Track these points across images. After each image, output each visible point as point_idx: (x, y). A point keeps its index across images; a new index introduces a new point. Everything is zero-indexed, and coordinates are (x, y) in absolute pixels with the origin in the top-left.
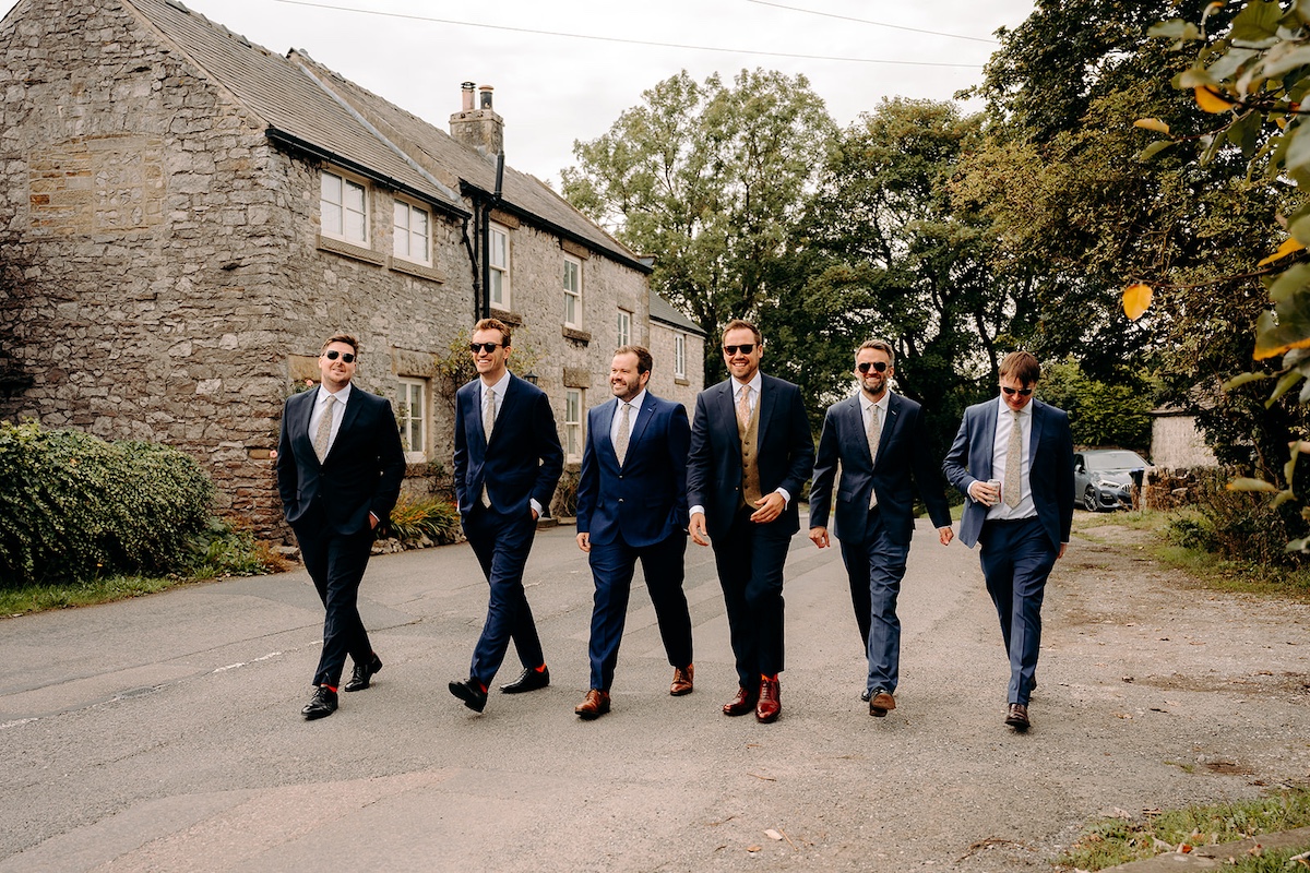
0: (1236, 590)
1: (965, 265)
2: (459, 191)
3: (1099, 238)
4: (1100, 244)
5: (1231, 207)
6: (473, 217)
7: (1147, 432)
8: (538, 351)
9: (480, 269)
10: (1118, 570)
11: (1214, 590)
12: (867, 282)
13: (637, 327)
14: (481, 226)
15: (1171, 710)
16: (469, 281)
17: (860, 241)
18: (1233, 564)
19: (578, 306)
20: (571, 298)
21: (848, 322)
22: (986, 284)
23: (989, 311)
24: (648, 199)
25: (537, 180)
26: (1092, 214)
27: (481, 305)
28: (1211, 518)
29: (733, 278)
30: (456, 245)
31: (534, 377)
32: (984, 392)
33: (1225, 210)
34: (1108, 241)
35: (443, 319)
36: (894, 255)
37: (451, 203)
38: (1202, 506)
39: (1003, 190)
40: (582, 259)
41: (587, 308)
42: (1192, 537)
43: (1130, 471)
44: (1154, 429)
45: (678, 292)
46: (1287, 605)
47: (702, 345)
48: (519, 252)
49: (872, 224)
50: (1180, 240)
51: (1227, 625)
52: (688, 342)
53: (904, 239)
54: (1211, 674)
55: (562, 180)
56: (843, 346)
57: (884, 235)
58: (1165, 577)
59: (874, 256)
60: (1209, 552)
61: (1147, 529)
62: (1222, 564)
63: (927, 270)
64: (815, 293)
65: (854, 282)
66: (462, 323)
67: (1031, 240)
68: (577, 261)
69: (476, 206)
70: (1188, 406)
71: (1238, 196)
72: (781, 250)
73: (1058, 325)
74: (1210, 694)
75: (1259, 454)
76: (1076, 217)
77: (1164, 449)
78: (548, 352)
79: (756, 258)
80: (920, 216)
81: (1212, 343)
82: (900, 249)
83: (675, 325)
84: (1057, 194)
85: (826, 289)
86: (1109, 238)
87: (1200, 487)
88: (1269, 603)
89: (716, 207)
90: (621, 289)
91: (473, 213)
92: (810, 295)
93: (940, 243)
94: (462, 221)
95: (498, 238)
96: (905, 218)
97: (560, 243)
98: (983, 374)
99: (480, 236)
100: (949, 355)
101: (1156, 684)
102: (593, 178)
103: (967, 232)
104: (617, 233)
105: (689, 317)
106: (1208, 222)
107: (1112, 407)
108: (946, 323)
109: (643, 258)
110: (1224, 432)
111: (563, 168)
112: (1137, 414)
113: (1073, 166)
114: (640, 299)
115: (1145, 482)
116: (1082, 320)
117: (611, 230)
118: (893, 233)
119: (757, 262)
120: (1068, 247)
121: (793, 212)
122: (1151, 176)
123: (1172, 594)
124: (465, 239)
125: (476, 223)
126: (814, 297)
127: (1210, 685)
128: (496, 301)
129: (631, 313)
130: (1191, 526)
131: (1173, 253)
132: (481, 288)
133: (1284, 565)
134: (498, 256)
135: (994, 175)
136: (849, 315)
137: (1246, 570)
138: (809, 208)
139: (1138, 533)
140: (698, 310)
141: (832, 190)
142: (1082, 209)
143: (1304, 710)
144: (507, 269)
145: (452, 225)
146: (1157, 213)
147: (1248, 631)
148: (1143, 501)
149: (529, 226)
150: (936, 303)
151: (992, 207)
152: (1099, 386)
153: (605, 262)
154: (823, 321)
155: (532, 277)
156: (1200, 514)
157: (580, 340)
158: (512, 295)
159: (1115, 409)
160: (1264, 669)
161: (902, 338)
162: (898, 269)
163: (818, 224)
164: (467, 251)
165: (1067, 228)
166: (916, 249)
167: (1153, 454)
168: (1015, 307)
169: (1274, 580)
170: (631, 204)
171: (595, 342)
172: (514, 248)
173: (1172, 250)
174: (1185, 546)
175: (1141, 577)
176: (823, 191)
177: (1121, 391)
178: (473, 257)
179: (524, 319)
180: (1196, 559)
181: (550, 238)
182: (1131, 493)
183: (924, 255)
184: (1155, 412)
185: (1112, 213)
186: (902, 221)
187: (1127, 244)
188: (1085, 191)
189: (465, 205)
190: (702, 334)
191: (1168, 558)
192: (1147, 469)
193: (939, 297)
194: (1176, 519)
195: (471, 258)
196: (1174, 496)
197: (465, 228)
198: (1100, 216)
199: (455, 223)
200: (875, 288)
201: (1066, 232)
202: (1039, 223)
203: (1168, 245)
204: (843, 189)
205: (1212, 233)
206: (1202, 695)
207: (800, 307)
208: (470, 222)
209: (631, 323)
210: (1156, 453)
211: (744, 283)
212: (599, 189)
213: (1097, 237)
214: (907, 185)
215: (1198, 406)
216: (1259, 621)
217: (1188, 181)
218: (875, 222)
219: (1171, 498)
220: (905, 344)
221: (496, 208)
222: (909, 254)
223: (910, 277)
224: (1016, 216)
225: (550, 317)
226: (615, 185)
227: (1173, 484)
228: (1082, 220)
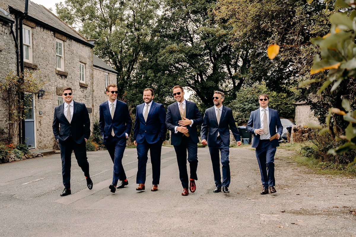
0: (326, 174)
1: (222, 45)
2: (9, 11)
3: (272, 34)
4: (273, 36)
5: (322, 21)
6: (15, 23)
7: (293, 111)
8: (45, 80)
9: (19, 45)
10: (281, 167)
11: (318, 174)
12: (184, 52)
13: (88, 70)
14: (19, 27)
15: (299, 223)
16: (14, 50)
17: (180, 35)
18: (325, 163)
19: (62, 61)
20: (59, 58)
21: (176, 68)
22: (231, 53)
23: (232, 63)
24: (93, 16)
25: (44, 8)
26: (269, 24)
27: (19, 60)
28: (317, 146)
29: (129, 50)
30: (8, 35)
31: (43, 91)
32: (231, 96)
33: (320, 22)
34: (276, 35)
35: (2, 66)
36: (194, 40)
37: (5, 16)
38: (314, 140)
39: (235, 14)
40: (64, 41)
41: (66, 62)
42: (309, 153)
43: (287, 127)
44: (296, 110)
45: (106, 56)
46: (345, 179)
47: (116, 77)
48: (36, 38)
49: (185, 28)
50: (303, 35)
51: (322, 188)
52: (110, 76)
53: (198, 34)
54: (315, 208)
55: (56, 8)
56: (174, 78)
57: (190, 33)
58: (299, 169)
59: (187, 41)
60: (316, 159)
61: (293, 150)
62: (321, 163)
63: (207, 47)
64: (163, 56)
65: (178, 51)
66: (11, 68)
67: (246, 34)
68: (62, 42)
69: (16, 18)
70: (307, 100)
71: (325, 17)
72: (148, 38)
73: (257, 69)
74: (314, 216)
75: (335, 120)
76: (263, 25)
77: (299, 118)
78: (49, 80)
79: (138, 41)
80: (204, 25)
81: (316, 76)
82: (196, 38)
83: (104, 69)
84: (256, 15)
85: (167, 55)
86: (276, 34)
87: (313, 133)
88: (338, 179)
89: (122, 20)
90: (81, 54)
91: (15, 21)
92: (160, 57)
93: (213, 36)
94: (10, 24)
95: (27, 32)
96: (198, 25)
97: (54, 34)
98: (230, 89)
99: (19, 31)
100: (217, 81)
101: (294, 213)
102: (70, 8)
103: (223, 32)
104: (79, 30)
105: (111, 66)
106: (314, 27)
107: (280, 102)
108: (215, 68)
109: (90, 41)
110: (321, 111)
111: (57, 3)
112: (289, 104)
113: (262, 4)
114: (89, 58)
115: (292, 131)
116: (267, 67)
117: (77, 30)
118: (194, 32)
119: (139, 43)
120: (261, 37)
121: (153, 22)
122: (292, 9)
123: (302, 176)
124: (12, 32)
125: (17, 25)
126: (162, 58)
127: (314, 212)
128: (26, 59)
129: (85, 64)
130: (309, 149)
131: (301, 40)
132: (19, 53)
133: (344, 163)
134: (27, 40)
135: (231, 7)
136: (177, 65)
137: (330, 166)
138: (160, 21)
139: (290, 152)
140: (115, 63)
141: (169, 14)
142: (266, 22)
143: (350, 222)
144: (31, 45)
145: (6, 26)
146: (294, 24)
147: (330, 190)
148: (291, 139)
149: (40, 27)
150: (211, 60)
151: (231, 21)
152: (275, 93)
153: (74, 42)
154: (166, 67)
155: (42, 49)
156: (313, 144)
157: (63, 75)
158: (33, 56)
159: (281, 103)
160: (335, 205)
161: (198, 74)
162: (196, 46)
163: (163, 28)
164: (13, 37)
165: (260, 29)
166: (203, 39)
167: (295, 120)
168: (242, 62)
169: (340, 169)
170: (86, 18)
171: (70, 76)
172: (34, 36)
173: (300, 38)
174: (307, 156)
175: (290, 170)
176: (165, 14)
177: (283, 95)
178: (16, 40)
179: (39, 66)
180: (311, 162)
181: (49, 32)
182: (287, 136)
183: (206, 41)
184: (296, 103)
185: (277, 24)
186: (197, 27)
187: (283, 36)
188: (267, 15)
189: (12, 17)
190: (116, 73)
191: (300, 162)
192: (293, 126)
193: (212, 58)
194: (304, 146)
195: (15, 40)
196: (303, 137)
197: (11, 27)
198: (273, 24)
199: (7, 25)
200: (187, 54)
201: (260, 31)
202: (249, 27)
203: (298, 37)
204: (173, 13)
205: (316, 32)
206: (311, 217)
207: (156, 62)
208: (14, 25)
209: (85, 68)
210: (296, 120)
211: (133, 52)
212: (72, 12)
213: (271, 33)
214: (199, 12)
215: (312, 101)
216: (334, 186)
217: (306, 11)
218: (187, 27)
219: (302, 138)
220: (199, 77)
221: (25, 19)
222: (200, 40)
223: (201, 50)
224: (240, 25)
225: (50, 65)
226: (78, 11)
227: (303, 132)
228: (266, 26)
